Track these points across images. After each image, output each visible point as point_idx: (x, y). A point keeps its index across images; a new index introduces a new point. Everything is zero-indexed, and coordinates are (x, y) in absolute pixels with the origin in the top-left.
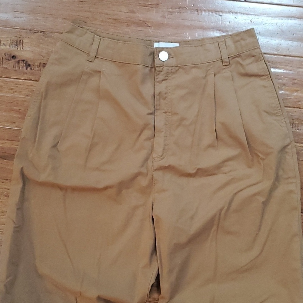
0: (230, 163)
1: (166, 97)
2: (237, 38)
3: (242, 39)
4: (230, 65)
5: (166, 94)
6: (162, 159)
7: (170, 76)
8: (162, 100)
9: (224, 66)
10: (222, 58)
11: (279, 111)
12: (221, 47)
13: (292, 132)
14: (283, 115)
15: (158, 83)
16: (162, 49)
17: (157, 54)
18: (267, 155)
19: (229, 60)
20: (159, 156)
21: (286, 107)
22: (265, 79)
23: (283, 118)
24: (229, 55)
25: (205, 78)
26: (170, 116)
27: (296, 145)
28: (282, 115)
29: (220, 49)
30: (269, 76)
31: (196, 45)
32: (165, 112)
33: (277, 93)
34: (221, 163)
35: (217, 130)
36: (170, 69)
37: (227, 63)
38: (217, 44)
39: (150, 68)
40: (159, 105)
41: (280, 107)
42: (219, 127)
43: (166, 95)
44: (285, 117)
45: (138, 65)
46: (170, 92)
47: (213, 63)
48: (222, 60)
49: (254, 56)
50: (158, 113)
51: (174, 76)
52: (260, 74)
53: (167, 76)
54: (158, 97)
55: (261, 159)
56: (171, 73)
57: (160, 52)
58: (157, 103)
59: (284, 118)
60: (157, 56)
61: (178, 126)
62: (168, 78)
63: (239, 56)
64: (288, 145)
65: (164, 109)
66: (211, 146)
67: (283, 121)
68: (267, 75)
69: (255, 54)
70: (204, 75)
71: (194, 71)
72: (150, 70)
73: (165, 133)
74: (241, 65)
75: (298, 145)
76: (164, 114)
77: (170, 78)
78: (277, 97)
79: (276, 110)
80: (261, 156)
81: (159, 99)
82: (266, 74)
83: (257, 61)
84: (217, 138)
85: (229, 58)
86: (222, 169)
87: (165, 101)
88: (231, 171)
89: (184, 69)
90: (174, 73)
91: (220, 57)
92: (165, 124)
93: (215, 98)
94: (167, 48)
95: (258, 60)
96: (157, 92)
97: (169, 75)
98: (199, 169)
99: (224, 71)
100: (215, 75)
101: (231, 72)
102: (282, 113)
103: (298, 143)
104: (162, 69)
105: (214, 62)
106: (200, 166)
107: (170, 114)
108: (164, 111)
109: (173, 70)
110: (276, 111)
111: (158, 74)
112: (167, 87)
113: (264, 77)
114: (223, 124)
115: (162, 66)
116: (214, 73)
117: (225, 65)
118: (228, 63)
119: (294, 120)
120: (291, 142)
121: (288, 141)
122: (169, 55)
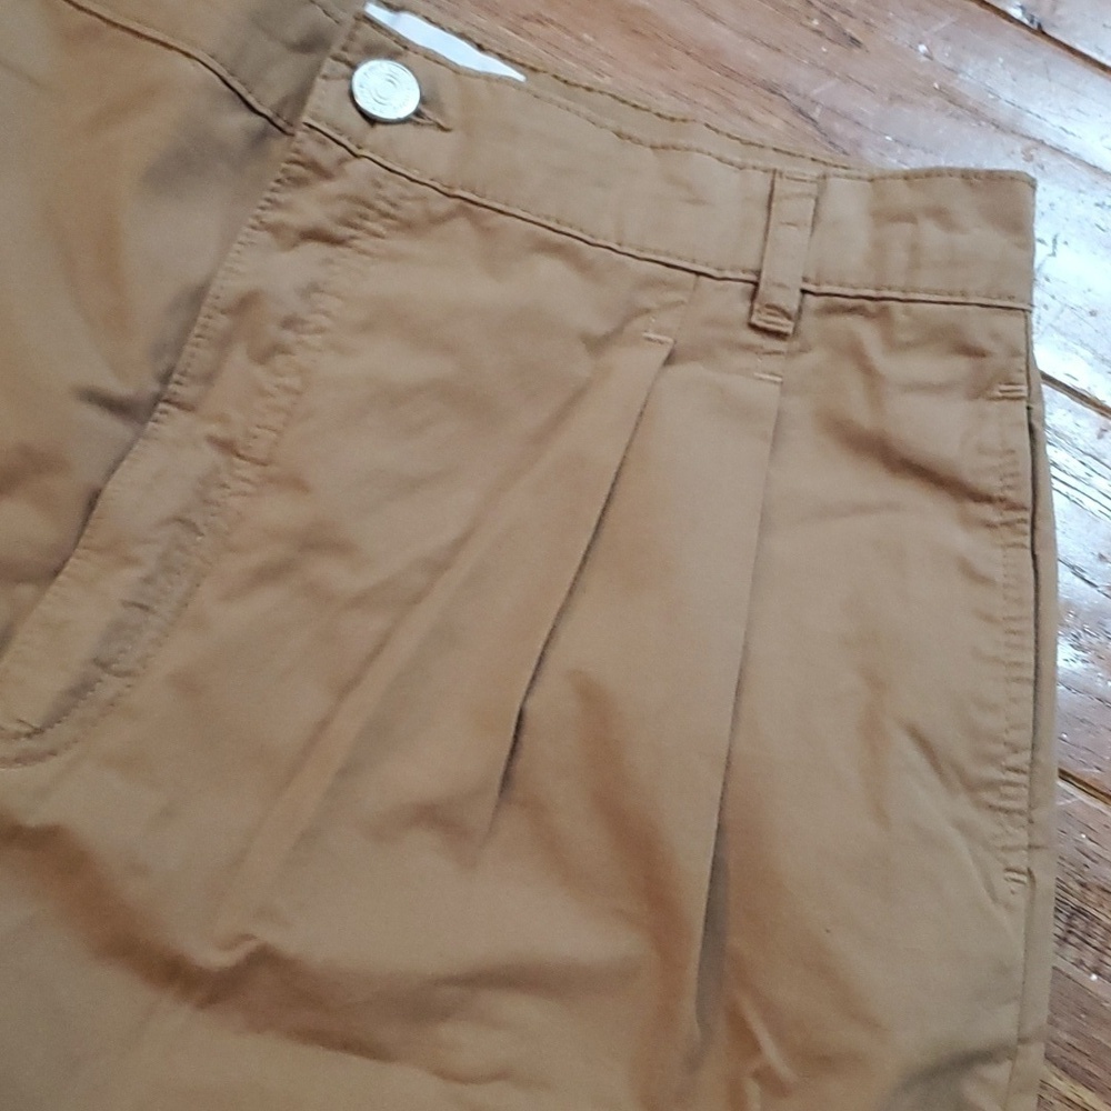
0: (521, 1008)
1: (280, 349)
2: (904, 197)
3: (940, 215)
4: (796, 344)
5: (289, 323)
6: (21, 760)
7: (376, 235)
8: (239, 356)
9: (753, 327)
10: (758, 273)
11: (1013, 777)
12: (783, 208)
13: (1049, 970)
14: (1031, 822)
15: (265, 236)
16: (397, 49)
17: (348, 56)
18: (821, 1061)
19: (800, 310)
20: (16, 727)
21: (1064, 775)
22: (990, 526)
23: (1022, 837)
24: (812, 276)
25: (596, 345)
26: (249, 488)
27: (1044, 1085)
28: (1023, 820)
29: (769, 219)
30: (1028, 516)
31: (625, 130)
32: (226, 446)
33: (1037, 651)
34: (452, 981)
35: (529, 722)
36: (393, 188)
37: (784, 321)
38: (760, 184)
39: (258, 122)
40: (209, 378)
41: (1027, 756)
42: (553, 703)
43: (289, 336)
44: (1039, 840)
45: (187, 55)
46: (320, 330)
47: (693, 276)
48: (756, 284)
49: (974, 352)
50: (171, 424)
51: (399, 243)
52: (969, 478)
53: (356, 227)
54: (223, 322)
55: (766, 1077)
56: (386, 215)
57: (372, 51)
58: (198, 355)
59: (1031, 847)
60: (344, 68)
61: (268, 575)
62: (353, 238)
63: (873, 306)
64: (987, 1056)
65: (222, 419)
66: (435, 816)
67: (1019, 860)
68: (1014, 507)
69: (984, 342)
70: (600, 327)
71: (549, 268)
72: (258, 140)
73: (148, 580)
74: (868, 370)
75: (1064, 1086)
76: (211, 456)
77: (366, 243)
78: (1030, 674)
79: (993, 760)
80: (772, 1053)
81: (224, 343)
82: (1010, 494)
83: (979, 391)
84: (507, 778)
85: (804, 292)
86: (446, 1031)
87: (259, 372)
88: (502, 1075)
89: (488, 229)
90: (408, 226)
91: (752, 263)
92: (180, 520)
93: (609, 500)
94: (431, 57)
95: (989, 387)
96: (229, 286)
97: (369, 224)
98: (264, 957)
99: (744, 360)
100: (670, 360)
101: (785, 389)
102: (1031, 807)
103: (1064, 1069)
104: (342, 161)
105: (698, 274)
106: (288, 941)
107: (248, 471)
108: (215, 429)
109: (412, 209)
110: (993, 773)
111: (299, 182)
112: (314, 288)
113: (988, 512)
114: (592, 697)
115: (343, 140)
116: (670, 340)
117: (761, 324)
118: (786, 326)
119: (1092, 897)
120: (1022, 1040)
121: (1000, 1024)
122: (423, 101)
